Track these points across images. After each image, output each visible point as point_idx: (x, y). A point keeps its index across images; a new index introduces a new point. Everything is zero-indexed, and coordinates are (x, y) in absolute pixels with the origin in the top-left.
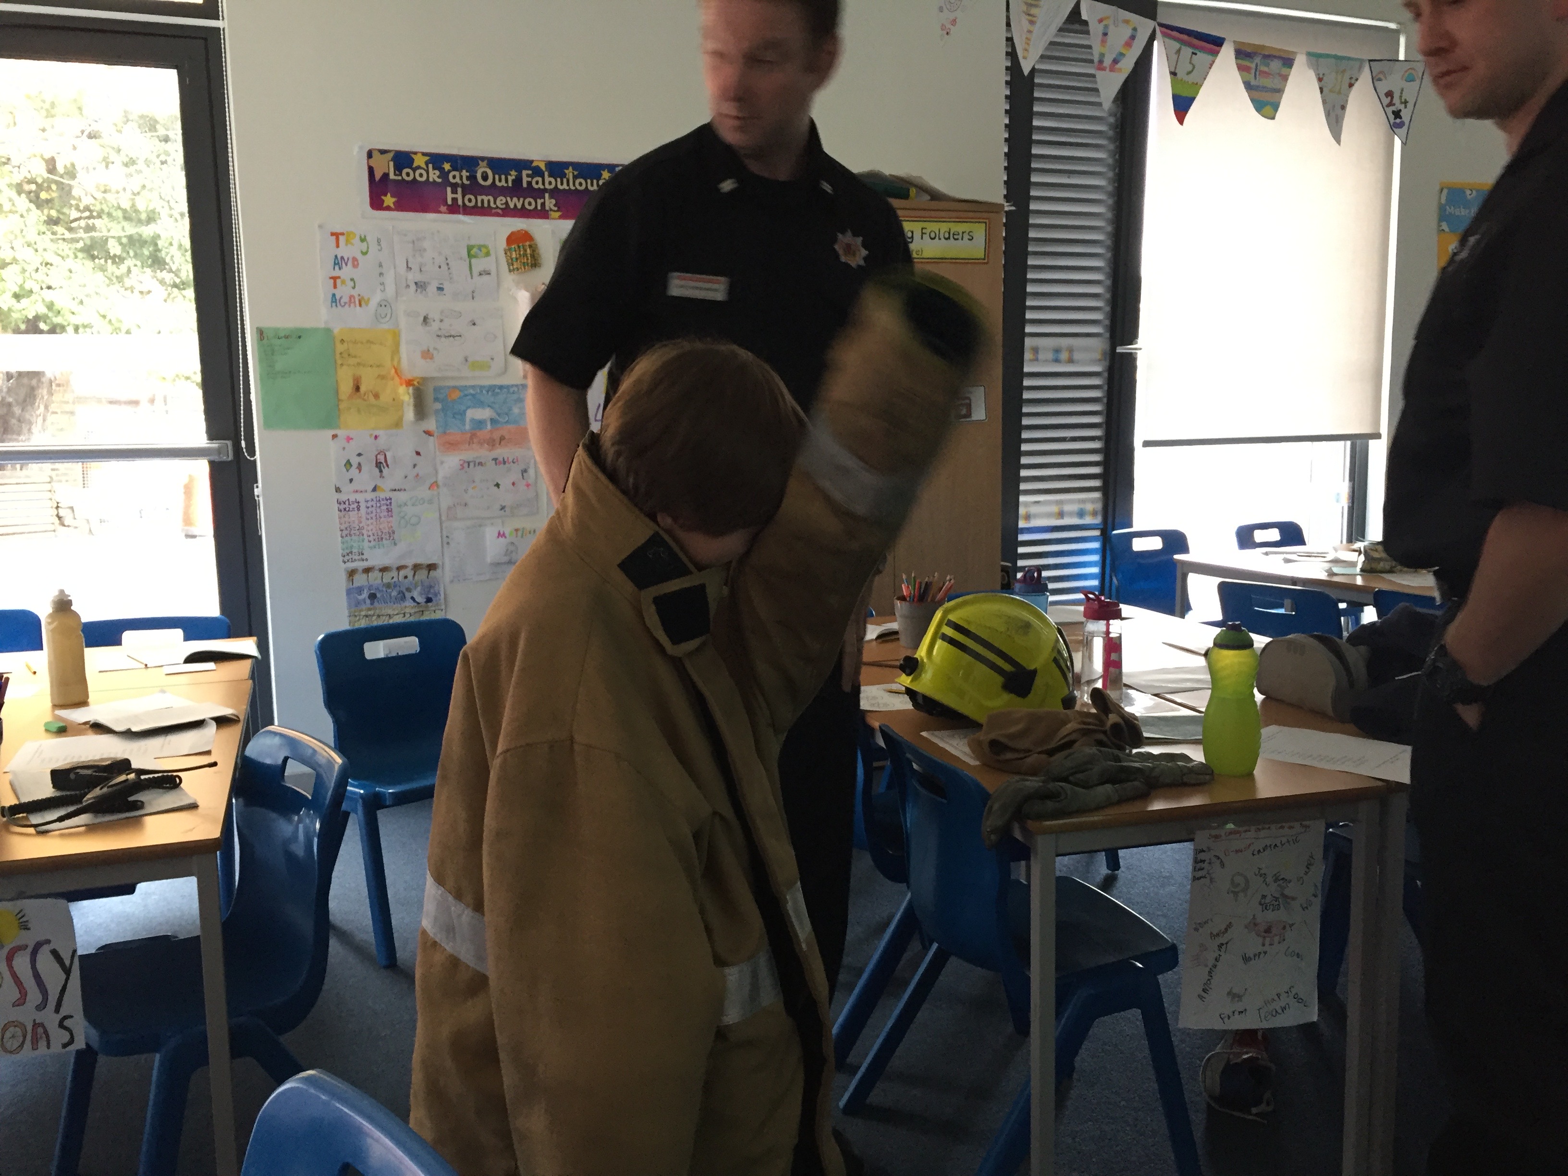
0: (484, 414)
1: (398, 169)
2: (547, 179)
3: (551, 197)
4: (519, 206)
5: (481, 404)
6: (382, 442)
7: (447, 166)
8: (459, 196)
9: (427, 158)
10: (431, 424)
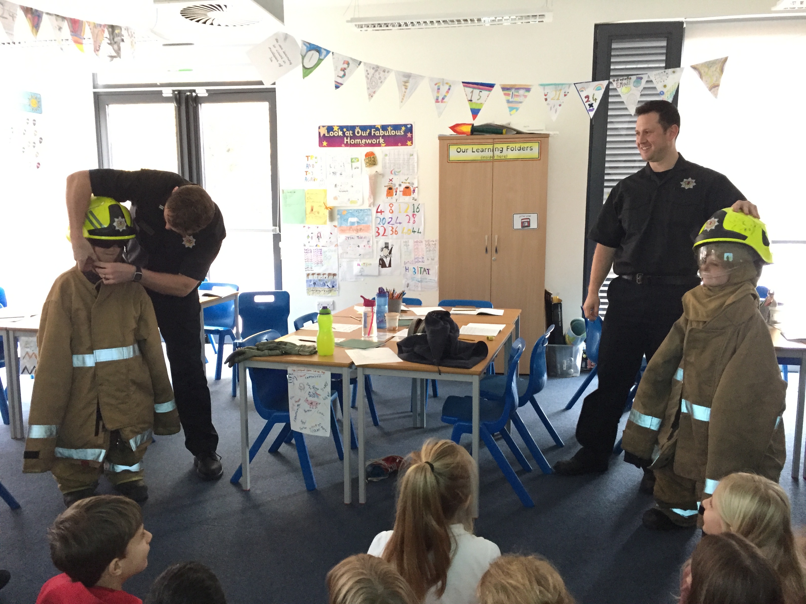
0: (355, 220)
1: (328, 132)
2: (381, 131)
3: (382, 138)
4: (370, 143)
5: (353, 215)
6: (319, 230)
7: (345, 130)
8: (349, 140)
9: (338, 127)
10: (336, 223)
